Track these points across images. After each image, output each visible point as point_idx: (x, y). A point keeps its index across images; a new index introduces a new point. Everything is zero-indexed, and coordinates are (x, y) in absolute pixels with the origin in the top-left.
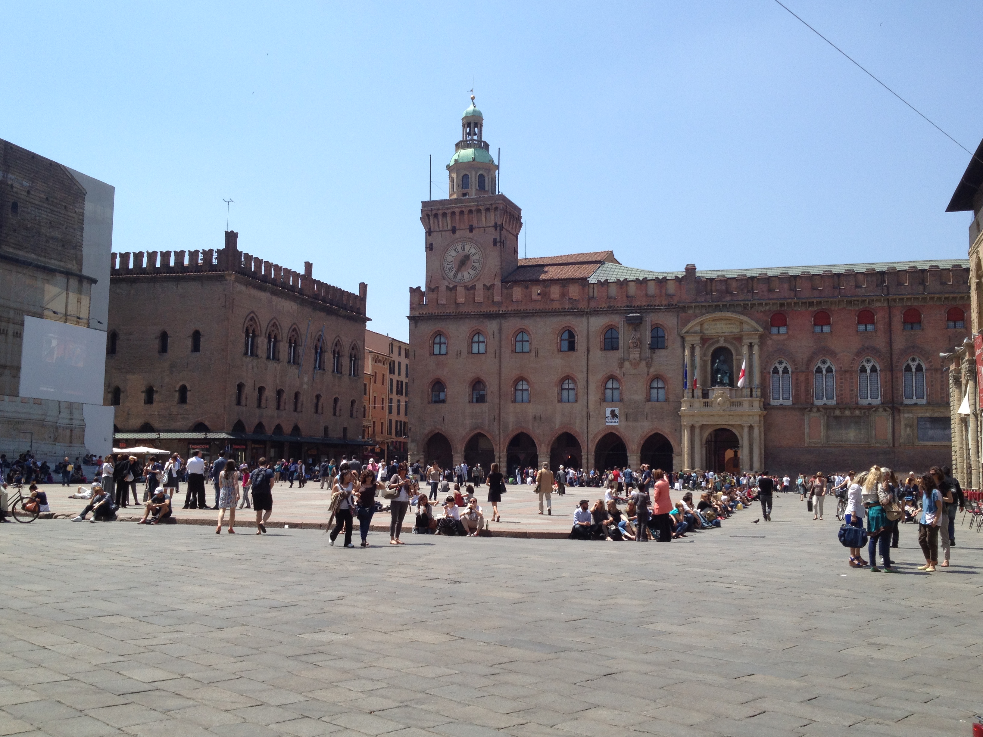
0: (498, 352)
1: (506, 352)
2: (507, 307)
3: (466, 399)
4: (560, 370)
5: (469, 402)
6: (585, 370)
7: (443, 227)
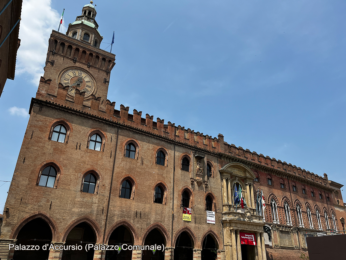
0: (113, 153)
1: (120, 155)
2: (124, 122)
3: (79, 187)
4: (156, 178)
5: (81, 191)
6: (172, 181)
7: (66, 54)
